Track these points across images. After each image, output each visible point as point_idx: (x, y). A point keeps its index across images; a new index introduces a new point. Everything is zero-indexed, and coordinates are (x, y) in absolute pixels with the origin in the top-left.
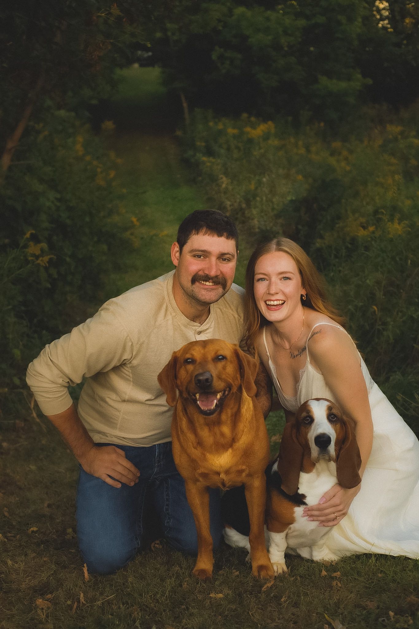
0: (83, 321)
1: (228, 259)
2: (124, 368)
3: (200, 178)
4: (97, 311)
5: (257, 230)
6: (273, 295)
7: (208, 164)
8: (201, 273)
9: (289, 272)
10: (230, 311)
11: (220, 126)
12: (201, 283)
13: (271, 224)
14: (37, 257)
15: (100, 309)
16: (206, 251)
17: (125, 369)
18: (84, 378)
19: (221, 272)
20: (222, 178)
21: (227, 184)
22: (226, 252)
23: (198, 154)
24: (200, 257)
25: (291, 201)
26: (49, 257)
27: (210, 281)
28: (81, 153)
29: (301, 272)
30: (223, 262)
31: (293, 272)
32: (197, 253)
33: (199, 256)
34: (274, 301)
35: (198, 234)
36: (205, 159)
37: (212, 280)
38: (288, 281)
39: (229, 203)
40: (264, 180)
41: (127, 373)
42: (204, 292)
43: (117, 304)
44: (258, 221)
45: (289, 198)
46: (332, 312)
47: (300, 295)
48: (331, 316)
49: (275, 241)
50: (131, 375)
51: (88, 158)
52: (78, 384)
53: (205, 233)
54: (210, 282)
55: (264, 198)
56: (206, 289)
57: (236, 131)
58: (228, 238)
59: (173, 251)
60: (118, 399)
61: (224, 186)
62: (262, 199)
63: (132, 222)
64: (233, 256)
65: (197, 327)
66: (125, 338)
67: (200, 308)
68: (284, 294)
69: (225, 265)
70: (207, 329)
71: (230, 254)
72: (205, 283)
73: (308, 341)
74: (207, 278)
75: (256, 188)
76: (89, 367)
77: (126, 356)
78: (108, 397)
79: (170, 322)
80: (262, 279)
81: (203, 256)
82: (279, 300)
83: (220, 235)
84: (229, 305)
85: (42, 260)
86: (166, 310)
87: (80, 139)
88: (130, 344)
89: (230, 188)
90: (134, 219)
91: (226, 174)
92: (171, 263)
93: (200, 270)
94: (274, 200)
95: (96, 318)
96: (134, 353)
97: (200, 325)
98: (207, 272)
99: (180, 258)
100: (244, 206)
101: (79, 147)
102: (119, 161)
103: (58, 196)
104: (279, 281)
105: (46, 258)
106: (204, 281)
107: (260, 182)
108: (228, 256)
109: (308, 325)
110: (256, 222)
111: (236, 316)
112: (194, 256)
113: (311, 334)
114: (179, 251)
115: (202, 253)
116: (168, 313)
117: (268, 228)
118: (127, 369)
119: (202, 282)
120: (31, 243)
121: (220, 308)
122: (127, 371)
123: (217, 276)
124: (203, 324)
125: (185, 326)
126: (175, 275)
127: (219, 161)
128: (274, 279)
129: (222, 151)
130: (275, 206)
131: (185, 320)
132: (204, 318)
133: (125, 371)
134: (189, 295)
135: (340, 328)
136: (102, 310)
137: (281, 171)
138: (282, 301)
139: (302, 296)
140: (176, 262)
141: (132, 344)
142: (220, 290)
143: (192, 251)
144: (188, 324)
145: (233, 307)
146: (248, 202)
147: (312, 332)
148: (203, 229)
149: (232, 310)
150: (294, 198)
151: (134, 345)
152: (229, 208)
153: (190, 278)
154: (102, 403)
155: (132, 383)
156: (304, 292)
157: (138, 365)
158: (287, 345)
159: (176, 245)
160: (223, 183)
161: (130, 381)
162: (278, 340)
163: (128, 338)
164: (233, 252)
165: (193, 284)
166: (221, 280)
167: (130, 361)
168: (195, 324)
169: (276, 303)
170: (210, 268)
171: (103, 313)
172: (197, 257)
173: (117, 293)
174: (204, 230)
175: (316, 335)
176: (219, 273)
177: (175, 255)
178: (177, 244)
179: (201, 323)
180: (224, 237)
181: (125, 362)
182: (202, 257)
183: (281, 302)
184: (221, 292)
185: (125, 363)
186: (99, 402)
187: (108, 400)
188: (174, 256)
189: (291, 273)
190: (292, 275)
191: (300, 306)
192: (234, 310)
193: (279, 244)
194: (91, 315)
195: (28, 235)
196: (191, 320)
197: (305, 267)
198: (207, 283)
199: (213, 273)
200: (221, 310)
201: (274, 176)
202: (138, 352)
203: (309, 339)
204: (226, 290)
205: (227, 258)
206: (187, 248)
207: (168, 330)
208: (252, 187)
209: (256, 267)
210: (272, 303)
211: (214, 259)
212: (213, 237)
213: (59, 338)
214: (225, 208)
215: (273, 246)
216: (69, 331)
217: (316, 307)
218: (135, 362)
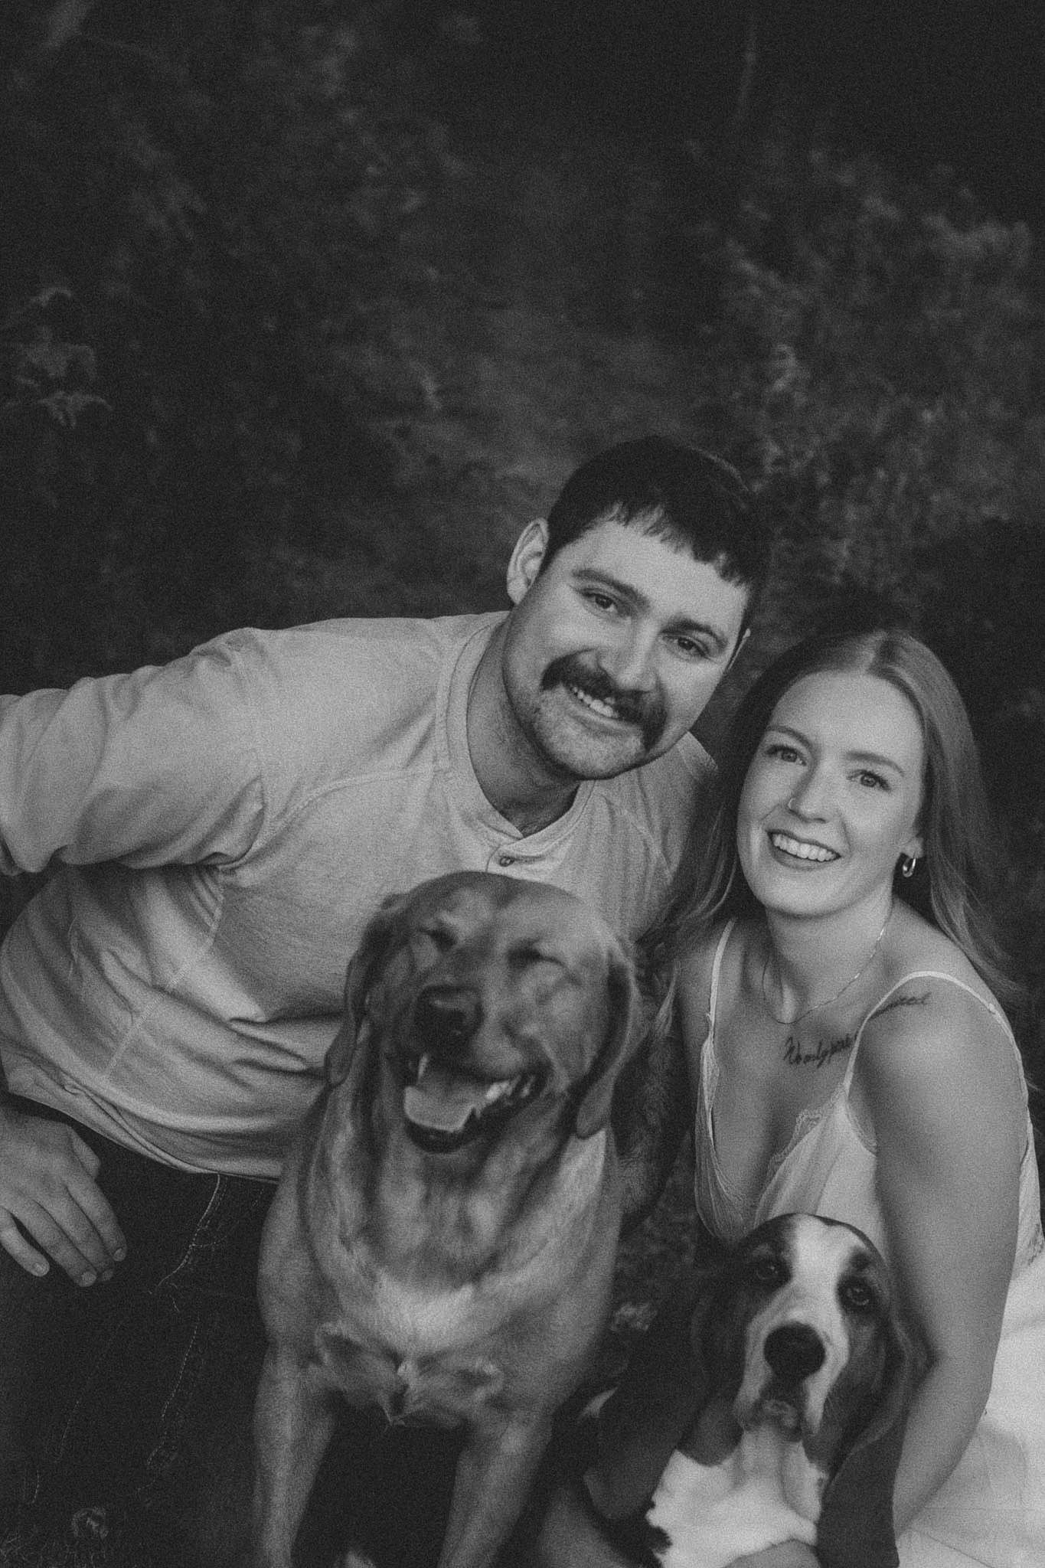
0: (126, 665)
1: (701, 646)
2: (203, 881)
3: (707, 329)
4: (185, 652)
5: (837, 580)
6: (805, 820)
7: (755, 290)
8: (587, 661)
9: (890, 763)
10: (642, 828)
11: (846, 178)
12: (576, 694)
13: (894, 579)
14: (49, 386)
15: (197, 649)
16: (634, 593)
17: (206, 887)
18: (55, 863)
19: (660, 687)
20: (783, 356)
21: (794, 383)
22: (701, 619)
23: (731, 244)
24: (606, 605)
25: (993, 523)
26: (89, 398)
27: (608, 700)
28: (331, 90)
29: (930, 778)
30: (680, 654)
31: (902, 765)
32: (599, 585)
33: (603, 602)
34: (800, 841)
35: (627, 520)
36: (748, 267)
37: (616, 700)
38: (875, 792)
39: (774, 450)
40: (928, 416)
41: (209, 900)
42: (571, 730)
43: (261, 651)
44: (853, 552)
45: (988, 511)
46: (988, 955)
47: (898, 855)
48: (980, 962)
49: (879, 637)
50: (218, 913)
51: (350, 116)
52: (25, 875)
53: (655, 529)
54: (605, 704)
55: (903, 479)
56: (583, 722)
57: (892, 213)
58: (726, 573)
59: (522, 547)
60: (146, 975)
61: (780, 385)
62: (893, 482)
63: (420, 392)
64: (721, 644)
65: (505, 839)
66: (244, 782)
67: (541, 778)
68: (845, 829)
69: (682, 664)
70: (540, 858)
71: (711, 634)
72: (588, 699)
73: (872, 1018)
74: (600, 685)
75: (887, 436)
76: (85, 830)
77: (228, 844)
78: (109, 950)
79: (420, 786)
80: (787, 754)
81: (617, 606)
82: (822, 846)
83: (703, 554)
84: (646, 804)
85: (61, 402)
86: (424, 741)
87: (347, 40)
88: (257, 807)
89: (800, 399)
90: (430, 386)
91: (803, 348)
92: (502, 581)
93: (586, 650)
94: (935, 498)
95: (174, 671)
96: (258, 845)
97: (519, 834)
98: (607, 665)
99: (537, 580)
100: (823, 479)
101: (331, 65)
102: (454, 166)
103: (200, 207)
104: (841, 780)
105: (79, 400)
106: (586, 691)
107: (906, 421)
108: (702, 636)
109: (889, 965)
110: (843, 550)
111: (656, 851)
112: (587, 594)
113: (889, 998)
114: (543, 555)
115: (618, 594)
116: (427, 753)
117: (879, 587)
118: (212, 887)
119: (581, 695)
120: (46, 332)
121: (609, 803)
122: (209, 895)
123: (637, 694)
124: (530, 834)
125: (468, 820)
126: (498, 630)
127: (796, 293)
128: (830, 767)
129: (819, 264)
130: (931, 523)
131: (474, 798)
132: (543, 816)
133: (204, 894)
134: (519, 720)
135: (997, 1012)
136: (204, 654)
137: (995, 408)
138: (830, 853)
139: (903, 859)
140: (517, 589)
141: (261, 814)
142: (633, 743)
143: (584, 574)
144: (480, 817)
145: (656, 817)
146: (843, 471)
147: (894, 993)
148: (651, 511)
149: (650, 826)
150: (1005, 517)
151: (269, 816)
152: (769, 469)
153: (544, 662)
154: (84, 963)
155: (209, 941)
156: (914, 849)
157: (255, 891)
158: (788, 1008)
159: (541, 531)
160: (780, 373)
161: (207, 930)
162: (761, 978)
163: (257, 785)
164: (725, 629)
165: (544, 689)
166: (646, 711)
167: (233, 864)
168: (507, 826)
169: (805, 851)
170: (623, 657)
171: (203, 665)
172: (594, 599)
173: (278, 618)
174: (656, 515)
175: (905, 1008)
176: (649, 685)
177: (524, 563)
178: (544, 526)
179: (528, 831)
180: (715, 568)
181: (213, 862)
182: (612, 608)
183: (823, 854)
184: (633, 752)
185: (214, 867)
186: (75, 956)
187: (107, 961)
188: (519, 563)
189: (897, 768)
190: (897, 775)
191: (885, 889)
192: (657, 828)
193: (888, 653)
194: (162, 658)
195: (44, 298)
196: (496, 808)
197: (951, 763)
198: (597, 705)
199: (628, 677)
200: (612, 812)
201: (964, 415)
202: (275, 845)
203: (877, 1014)
204: (653, 752)
205: (696, 642)
206: (571, 557)
207: (401, 810)
208: (878, 425)
209: (782, 704)
210: (793, 847)
211: (648, 631)
212: (676, 552)
213: (21, 691)
214: (756, 463)
215: (868, 651)
216: (66, 683)
217: (938, 913)
218: (247, 877)
